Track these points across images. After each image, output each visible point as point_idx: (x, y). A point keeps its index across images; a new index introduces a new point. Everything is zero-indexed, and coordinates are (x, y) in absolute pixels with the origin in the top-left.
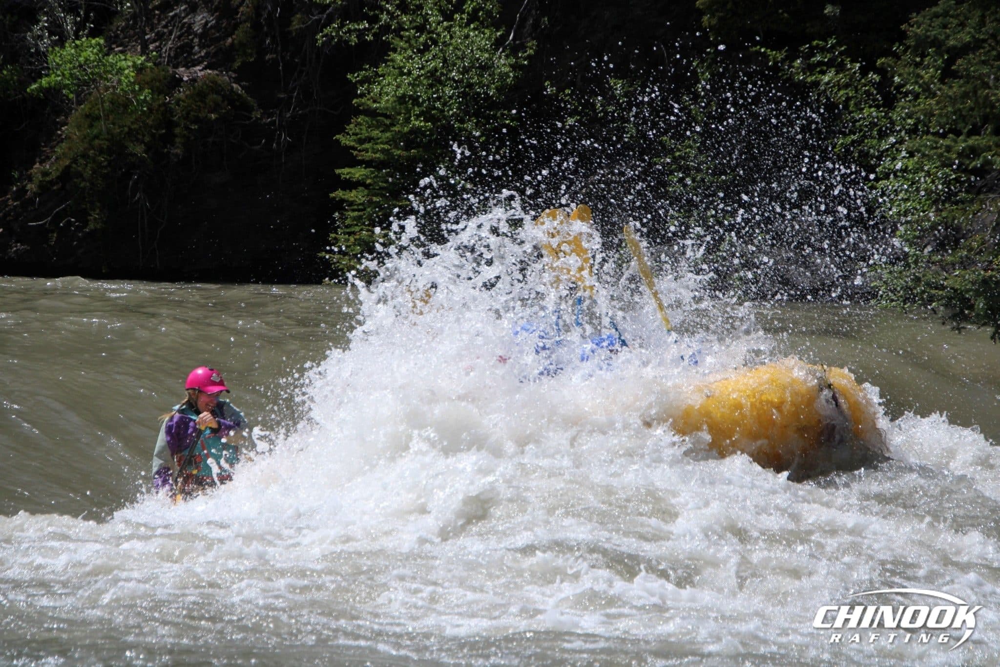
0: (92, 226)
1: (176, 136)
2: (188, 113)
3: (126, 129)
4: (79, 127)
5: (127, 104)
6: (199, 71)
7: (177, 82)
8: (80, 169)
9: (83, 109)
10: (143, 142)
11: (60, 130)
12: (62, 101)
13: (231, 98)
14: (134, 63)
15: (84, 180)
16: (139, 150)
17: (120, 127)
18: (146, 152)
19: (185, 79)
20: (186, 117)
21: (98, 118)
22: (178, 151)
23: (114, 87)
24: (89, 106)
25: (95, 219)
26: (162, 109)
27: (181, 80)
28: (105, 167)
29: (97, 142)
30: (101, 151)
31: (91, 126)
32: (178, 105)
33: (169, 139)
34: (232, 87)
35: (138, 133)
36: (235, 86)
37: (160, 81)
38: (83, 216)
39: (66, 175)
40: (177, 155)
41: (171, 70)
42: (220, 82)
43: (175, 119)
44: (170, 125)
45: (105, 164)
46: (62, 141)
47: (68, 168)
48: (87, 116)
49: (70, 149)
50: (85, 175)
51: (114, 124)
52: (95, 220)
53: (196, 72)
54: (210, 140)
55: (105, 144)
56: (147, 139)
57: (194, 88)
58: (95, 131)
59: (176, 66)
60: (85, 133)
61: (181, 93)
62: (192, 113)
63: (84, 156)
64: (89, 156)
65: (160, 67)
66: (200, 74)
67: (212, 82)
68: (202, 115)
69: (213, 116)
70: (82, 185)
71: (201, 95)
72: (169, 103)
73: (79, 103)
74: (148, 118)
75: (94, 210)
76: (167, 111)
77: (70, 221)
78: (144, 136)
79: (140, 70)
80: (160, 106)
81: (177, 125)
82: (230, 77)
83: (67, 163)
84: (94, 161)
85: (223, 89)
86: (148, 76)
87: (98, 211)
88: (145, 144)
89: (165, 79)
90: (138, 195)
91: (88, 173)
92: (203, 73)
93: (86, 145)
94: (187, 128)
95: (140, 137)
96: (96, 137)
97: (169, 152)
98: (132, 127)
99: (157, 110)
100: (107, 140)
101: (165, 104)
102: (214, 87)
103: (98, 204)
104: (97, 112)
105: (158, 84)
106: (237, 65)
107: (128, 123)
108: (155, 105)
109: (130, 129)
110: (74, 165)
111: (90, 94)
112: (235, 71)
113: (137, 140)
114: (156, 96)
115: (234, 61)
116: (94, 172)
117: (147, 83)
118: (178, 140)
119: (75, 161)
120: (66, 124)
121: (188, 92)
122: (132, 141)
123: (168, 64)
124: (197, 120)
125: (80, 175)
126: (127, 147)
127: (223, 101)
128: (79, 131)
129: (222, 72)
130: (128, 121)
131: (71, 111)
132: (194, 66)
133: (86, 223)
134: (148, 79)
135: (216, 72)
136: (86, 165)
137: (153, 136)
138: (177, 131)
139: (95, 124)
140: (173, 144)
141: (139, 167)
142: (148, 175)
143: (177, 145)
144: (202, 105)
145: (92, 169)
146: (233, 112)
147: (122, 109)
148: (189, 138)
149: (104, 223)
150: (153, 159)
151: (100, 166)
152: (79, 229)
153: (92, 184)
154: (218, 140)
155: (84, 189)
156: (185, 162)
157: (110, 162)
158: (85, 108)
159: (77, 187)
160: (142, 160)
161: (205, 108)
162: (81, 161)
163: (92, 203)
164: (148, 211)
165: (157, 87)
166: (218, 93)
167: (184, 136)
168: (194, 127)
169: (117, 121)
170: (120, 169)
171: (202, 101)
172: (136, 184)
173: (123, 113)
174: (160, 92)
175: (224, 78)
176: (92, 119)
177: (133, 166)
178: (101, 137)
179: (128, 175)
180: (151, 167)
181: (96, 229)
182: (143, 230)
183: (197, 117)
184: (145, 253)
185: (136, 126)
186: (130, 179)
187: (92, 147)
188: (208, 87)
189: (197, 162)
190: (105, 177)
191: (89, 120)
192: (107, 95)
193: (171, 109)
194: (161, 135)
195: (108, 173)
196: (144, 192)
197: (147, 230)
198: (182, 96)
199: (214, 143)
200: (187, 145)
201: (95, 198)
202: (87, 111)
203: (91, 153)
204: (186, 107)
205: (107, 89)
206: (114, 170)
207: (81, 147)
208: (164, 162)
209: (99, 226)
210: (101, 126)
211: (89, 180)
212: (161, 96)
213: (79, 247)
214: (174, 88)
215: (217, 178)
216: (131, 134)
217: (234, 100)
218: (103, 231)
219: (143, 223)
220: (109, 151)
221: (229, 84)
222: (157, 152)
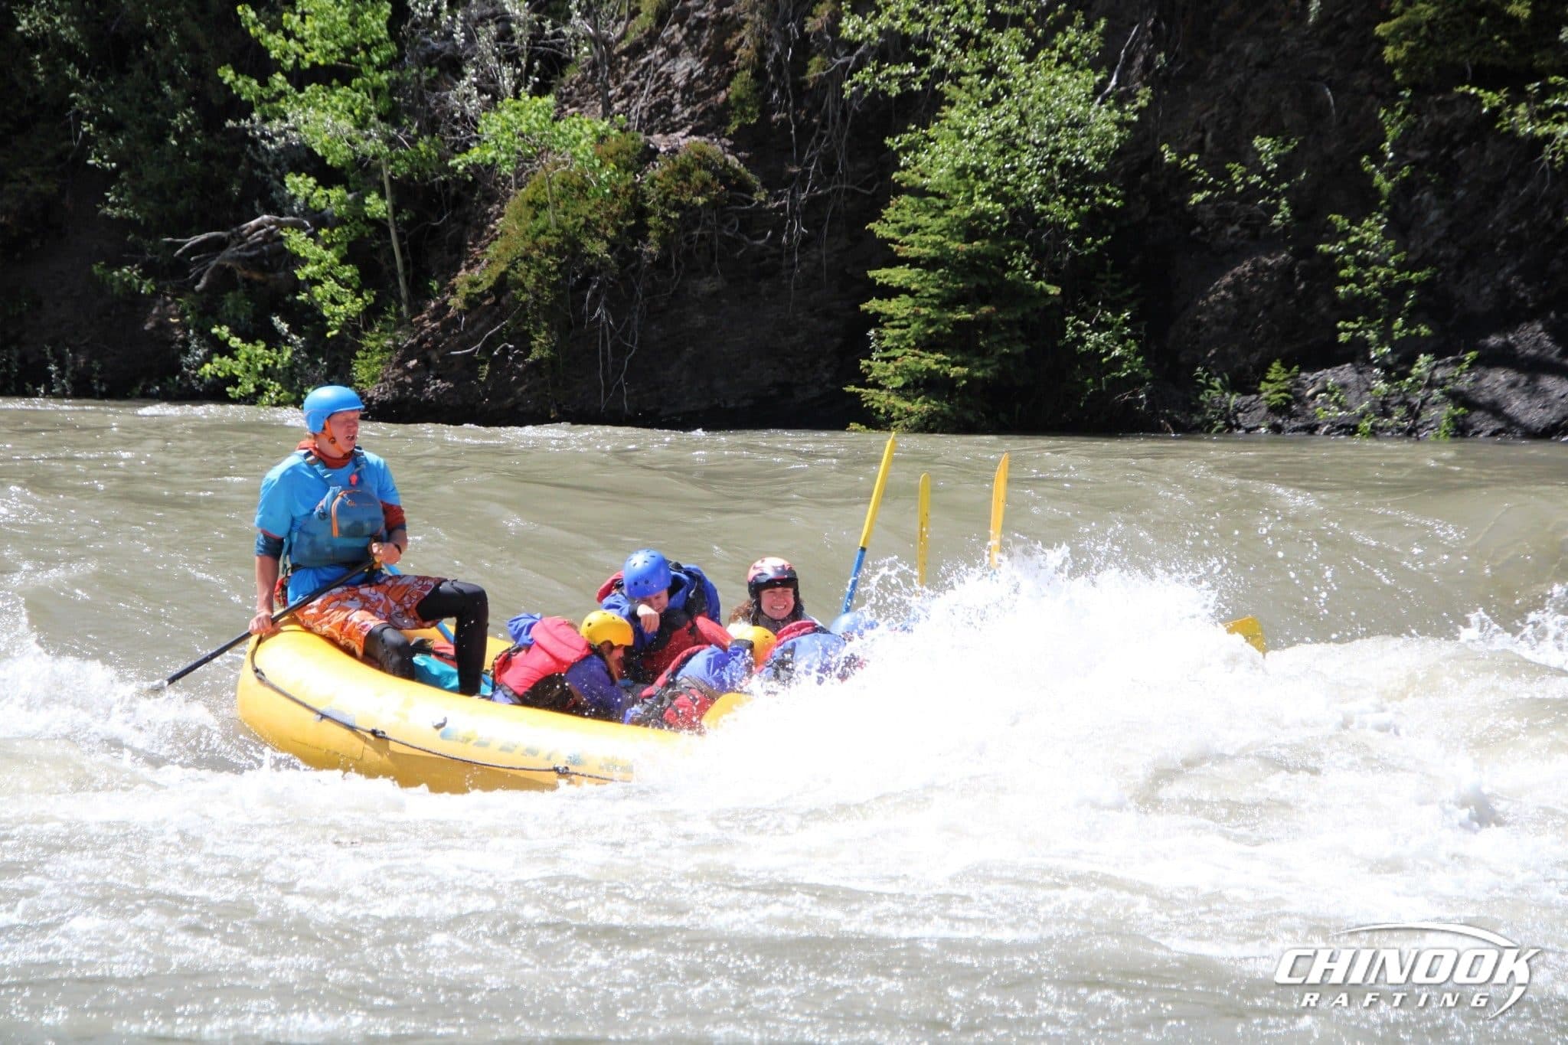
0: (536, 354)
1: (649, 229)
2: (666, 197)
3: (582, 221)
4: (519, 218)
5: (582, 188)
6: (681, 139)
7: (649, 154)
8: (520, 276)
9: (524, 194)
10: (604, 237)
11: (493, 222)
12: (496, 184)
13: (724, 175)
14: (595, 131)
15: (525, 291)
16: (599, 248)
17: (573, 217)
18: (609, 251)
19: (662, 149)
20: (664, 202)
21: (544, 206)
22: (653, 249)
23: (565, 163)
24: (532, 189)
25: (541, 344)
26: (631, 191)
27: (656, 151)
28: (554, 273)
29: (542, 239)
30: (549, 251)
31: (535, 217)
32: (653, 185)
33: (640, 232)
34: (726, 161)
35: (598, 226)
36: (730, 157)
37: (628, 153)
38: (524, 341)
39: (502, 285)
40: (651, 255)
41: (642, 137)
42: (709, 153)
43: (648, 205)
44: (642, 213)
45: (554, 268)
46: (496, 238)
47: (504, 275)
48: (530, 203)
49: (506, 249)
50: (527, 284)
51: (566, 213)
52: (540, 347)
53: (676, 140)
54: (696, 233)
55: (554, 242)
56: (611, 233)
57: (675, 162)
58: (541, 224)
59: (650, 133)
60: (527, 226)
61: (657, 170)
62: (672, 197)
63: (526, 258)
64: (532, 260)
65: (629, 134)
66: (682, 142)
67: (699, 153)
68: (685, 199)
69: (700, 200)
70: (523, 298)
71: (684, 172)
72: (640, 183)
73: (520, 186)
74: (612, 203)
75: (538, 332)
76: (637, 195)
77: (506, 349)
78: (606, 228)
79: (602, 138)
80: (627, 187)
81: (652, 213)
82: (723, 146)
83: (503, 267)
84: (539, 266)
85: (713, 163)
86: (612, 145)
87: (544, 334)
88: (608, 241)
89: (635, 149)
90: (599, 310)
91: (530, 282)
92: (686, 141)
93: (529, 244)
94: (664, 217)
95: (601, 231)
96: (543, 232)
97: (640, 251)
98: (591, 217)
99: (624, 194)
100: (558, 236)
101: (634, 185)
102: (703, 161)
103: (545, 324)
104: (543, 198)
105: (625, 157)
106: (732, 128)
107: (585, 212)
108: (622, 186)
109: (588, 220)
110: (512, 271)
111: (534, 173)
112: (730, 138)
113: (597, 234)
114: (622, 174)
115: (728, 123)
116: (539, 279)
117: (611, 156)
118: (652, 234)
119: (513, 265)
120: (500, 215)
121: (666, 168)
122: (591, 238)
123: (639, 130)
124: (678, 206)
125: (520, 285)
126: (583, 245)
127: (714, 179)
128: (519, 224)
129: (712, 138)
130: (584, 208)
131: (508, 196)
132: (674, 131)
133: (528, 350)
134: (612, 150)
135: (704, 139)
136: (528, 271)
137: (618, 229)
138: (652, 221)
139: (541, 214)
140: (645, 239)
141: (600, 272)
142: (612, 283)
143: (651, 240)
144: (685, 185)
145: (537, 275)
146: (727, 194)
147: (576, 192)
148: (667, 231)
149: (554, 349)
150: (619, 262)
151: (547, 272)
152: (519, 358)
153: (537, 296)
154: (706, 233)
155: (525, 303)
156: (661, 264)
157: (560, 266)
158: (527, 192)
159: (517, 302)
160: (603, 263)
161: (689, 189)
162: (522, 265)
163: (536, 323)
164: (612, 332)
165: (624, 162)
166: (707, 168)
167: (661, 228)
168: (674, 215)
169: (570, 209)
170: (575, 275)
171: (686, 180)
172: (596, 296)
173: (578, 198)
174: (628, 168)
175: (716, 148)
176: (536, 207)
177: (591, 271)
178: (549, 232)
179: (585, 283)
180: (616, 271)
181: (542, 358)
182: (605, 358)
183: (678, 202)
184: (608, 389)
185: (596, 216)
186: (587, 288)
187: (536, 245)
188: (693, 159)
189: (678, 264)
190: (554, 286)
191: (532, 209)
192: (557, 175)
193: (643, 191)
194: (629, 228)
195: (557, 282)
196: (607, 306)
197: (610, 359)
198: (658, 173)
199: (702, 237)
200: (665, 241)
201: (541, 316)
202: (530, 197)
203: (535, 254)
204: (663, 189)
205: (556, 166)
206: (566, 278)
207: (521, 246)
208: (633, 265)
209: (546, 354)
210: (548, 217)
211: (532, 292)
212: (630, 174)
213: (519, 383)
214: (647, 162)
215: (706, 286)
216: (588, 226)
217: (729, 178)
218: (553, 362)
219: (605, 351)
220: (560, 251)
221: (722, 156)
222: (623, 251)
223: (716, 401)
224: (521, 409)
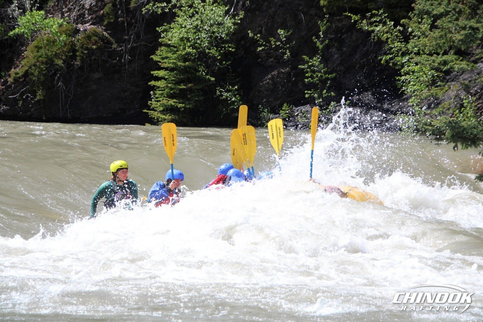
0: (38, 98)
1: (77, 56)
3: (54, 53)
4: (32, 52)
5: (54, 42)
7: (77, 31)
8: (33, 71)
9: (34, 44)
10: (62, 59)
11: (23, 53)
12: (24, 40)
13: (102, 38)
14: (58, 23)
15: (34, 76)
16: (60, 62)
17: (51, 52)
18: (63, 63)
19: (81, 29)
20: (82, 47)
21: (41, 48)
22: (78, 63)
23: (48, 34)
24: (37, 42)
25: (40, 94)
26: (71, 43)
27: (79, 30)
28: (44, 70)
29: (40, 59)
30: (42, 63)
31: (38, 52)
32: (78, 42)
33: (74, 57)
34: (103, 34)
35: (59, 55)
36: (104, 33)
37: (70, 31)
38: (34, 93)
39: (26, 74)
40: (77, 65)
41: (75, 25)
42: (97, 31)
43: (77, 48)
44: (74, 51)
45: (44, 69)
46: (24, 58)
47: (27, 71)
48: (36, 47)
49: (28, 62)
50: (35, 74)
51: (48, 50)
53: (86, 27)
54: (93, 58)
55: (44, 60)
56: (64, 57)
57: (86, 34)
58: (40, 54)
59: (77, 24)
60: (35, 54)
61: (80, 36)
62: (85, 46)
63: (35, 65)
64: (37, 66)
65: (70, 24)
67: (94, 31)
68: (89, 46)
69: (94, 47)
70: (34, 79)
71: (89, 37)
72: (74, 41)
73: (32, 41)
74: (64, 47)
75: (39, 90)
76: (73, 45)
77: (28, 96)
78: (62, 56)
79: (61, 25)
80: (70, 42)
81: (78, 51)
82: (102, 29)
83: (27, 68)
84: (39, 68)
85: (99, 34)
86: (64, 28)
87: (41, 91)
88: (63, 60)
89: (72, 29)
90: (60, 83)
91: (36, 73)
92: (89, 27)
93: (36, 60)
94: (82, 52)
95: (61, 57)
96: (40, 56)
97: (74, 64)
98: (57, 52)
99: (69, 44)
100: (45, 58)
101: (72, 41)
102: (95, 34)
103: (41, 88)
104: (40, 45)
106: (105, 23)
107: (55, 50)
108: (68, 42)
109: (56, 53)
110: (30, 70)
111: (37, 37)
112: (104, 26)
113: (59, 58)
114: (68, 38)
115: (104, 21)
116: (39, 73)
117: (64, 32)
118: (78, 58)
119: (30, 67)
120: (26, 50)
121: (83, 36)
122: (57, 59)
123: (73, 23)
124: (87, 49)
125: (32, 74)
126: (54, 61)
127: (99, 40)
128: (32, 54)
129: (98, 26)
130: (55, 49)
131: (28, 44)
132: (85, 23)
133: (35, 96)
134: (64, 30)
135: (96, 26)
136: (36, 70)
137: (66, 56)
138: (78, 54)
139: (40, 51)
140: (76, 60)
141: (60, 70)
142: (64, 74)
143: (78, 60)
144: (89, 42)
145: (38, 71)
146: (104, 45)
147: (52, 43)
148: (83, 57)
149: (44, 96)
150: (66, 67)
151: (42, 70)
152: (32, 99)
153: (38, 78)
154: (96, 58)
155: (34, 81)
156: (81, 68)
157: (46, 68)
158: (35, 43)
159: (31, 79)
160: (61, 67)
161: (90, 43)
162: (33, 68)
163: (38, 87)
164: (64, 91)
165: (68, 34)
166: (96, 36)
167: (81, 56)
168: (86, 52)
169: (50, 49)
170: (51, 71)
171: (89, 40)
172: (59, 78)
173: (53, 45)
174: (70, 36)
175: (99, 29)
176: (38, 48)
177: (57, 70)
178: (43, 57)
179: (55, 74)
180: (66, 70)
181: (40, 99)
182: (62, 99)
183: (87, 47)
184: (63, 110)
185: (59, 52)
186: (56, 76)
187: (38, 61)
188: (92, 33)
189: (87, 68)
190: (44, 75)
191: (37, 49)
192: (45, 37)
193: (75, 43)
194: (70, 56)
195: (46, 73)
196: (62, 82)
197: (64, 100)
198: (80, 37)
199: (95, 59)
200: (82, 60)
201: (40, 85)
202: (36, 44)
203: (38, 64)
204: (82, 43)
205: (45, 34)
206: (48, 72)
207: (33, 61)
208: (71, 68)
209: (41, 98)
210: (42, 51)
211: (37, 77)
212: (70, 38)
213: (32, 107)
214: (76, 34)
215: (96, 76)
216: (56, 55)
217: (104, 40)
218: (44, 100)
219: (62, 97)
220: (46, 63)
221: (102, 32)
222: (68, 64)
223: (100, 114)
224: (33, 116)
